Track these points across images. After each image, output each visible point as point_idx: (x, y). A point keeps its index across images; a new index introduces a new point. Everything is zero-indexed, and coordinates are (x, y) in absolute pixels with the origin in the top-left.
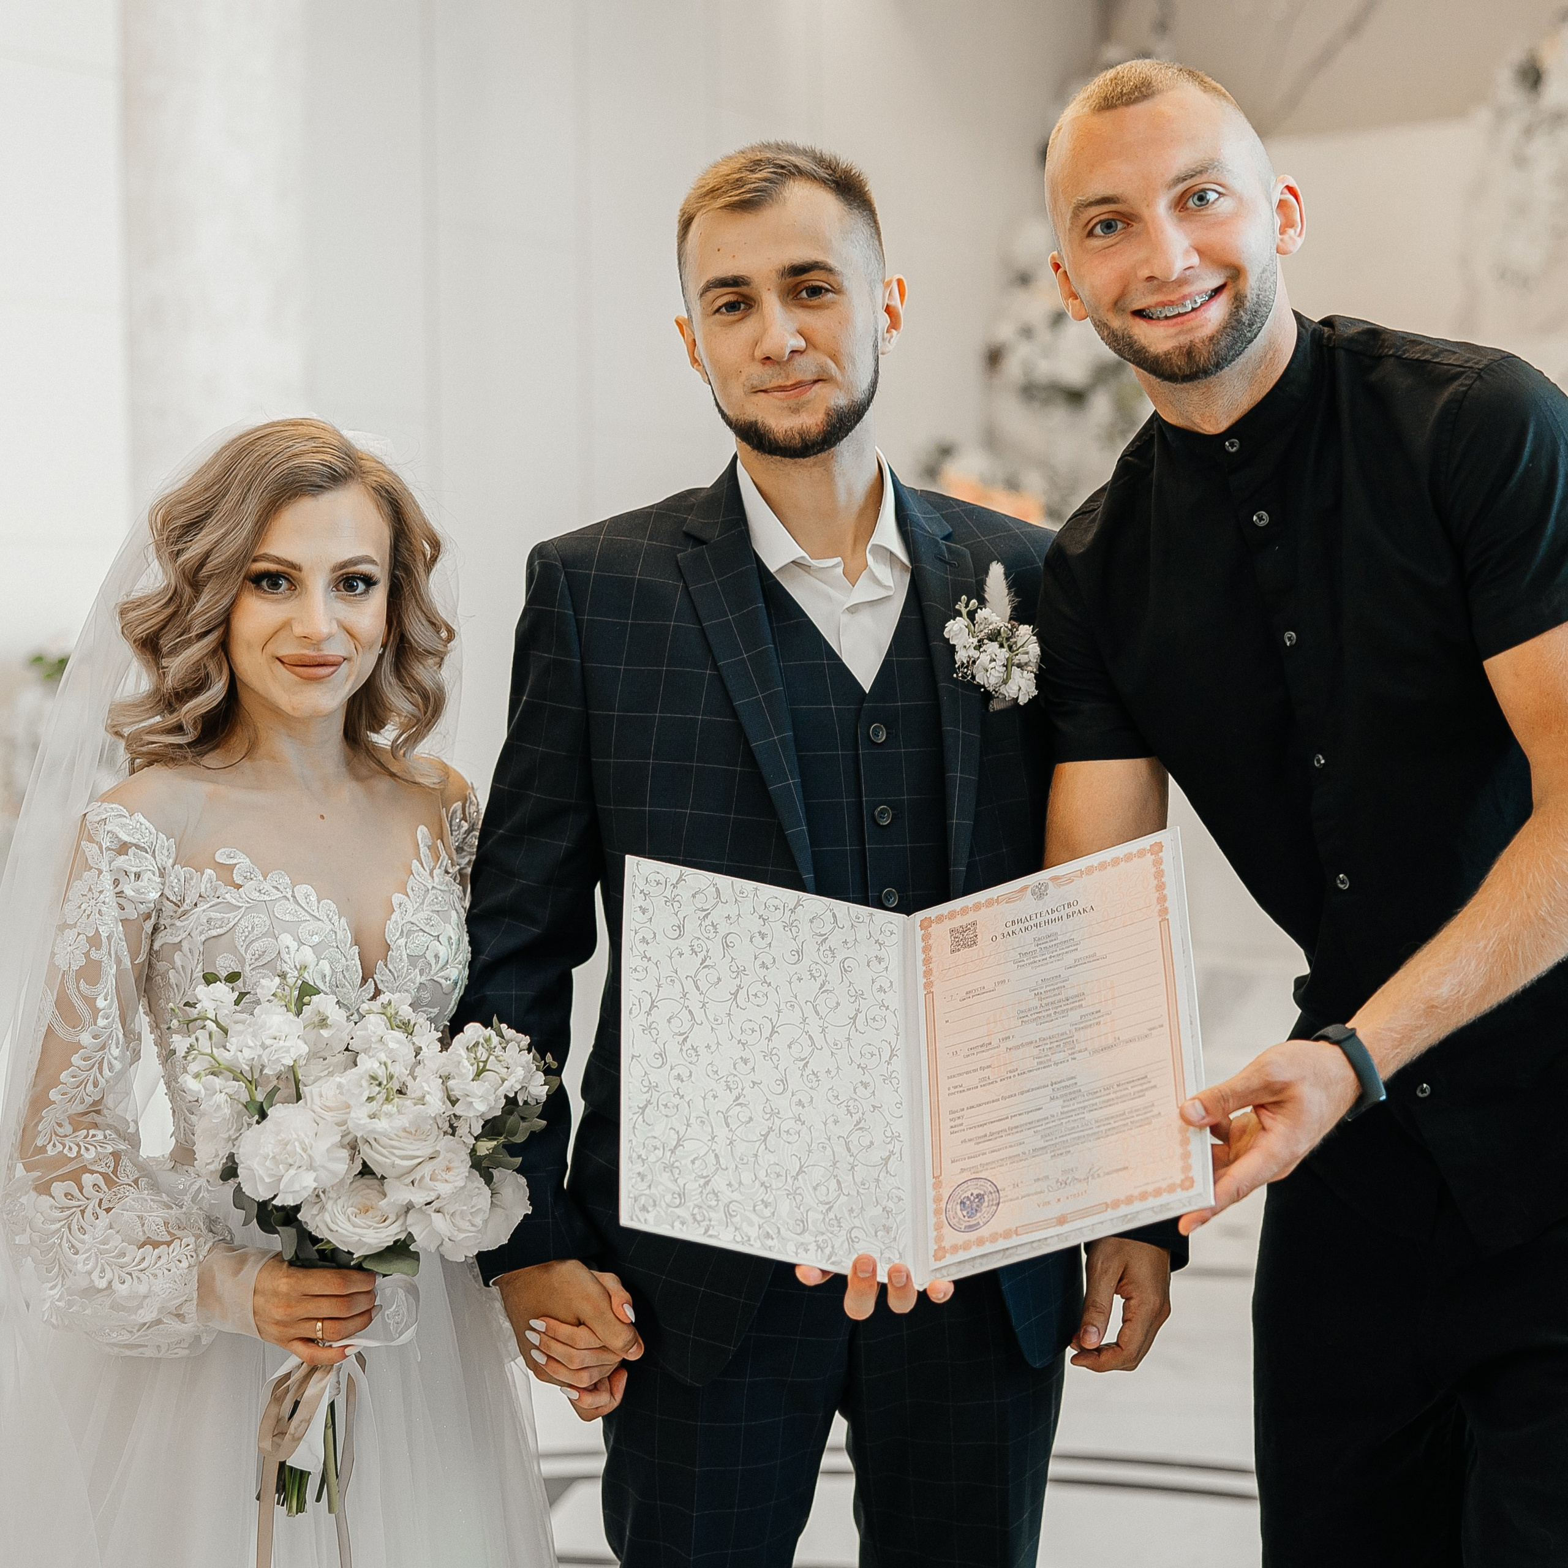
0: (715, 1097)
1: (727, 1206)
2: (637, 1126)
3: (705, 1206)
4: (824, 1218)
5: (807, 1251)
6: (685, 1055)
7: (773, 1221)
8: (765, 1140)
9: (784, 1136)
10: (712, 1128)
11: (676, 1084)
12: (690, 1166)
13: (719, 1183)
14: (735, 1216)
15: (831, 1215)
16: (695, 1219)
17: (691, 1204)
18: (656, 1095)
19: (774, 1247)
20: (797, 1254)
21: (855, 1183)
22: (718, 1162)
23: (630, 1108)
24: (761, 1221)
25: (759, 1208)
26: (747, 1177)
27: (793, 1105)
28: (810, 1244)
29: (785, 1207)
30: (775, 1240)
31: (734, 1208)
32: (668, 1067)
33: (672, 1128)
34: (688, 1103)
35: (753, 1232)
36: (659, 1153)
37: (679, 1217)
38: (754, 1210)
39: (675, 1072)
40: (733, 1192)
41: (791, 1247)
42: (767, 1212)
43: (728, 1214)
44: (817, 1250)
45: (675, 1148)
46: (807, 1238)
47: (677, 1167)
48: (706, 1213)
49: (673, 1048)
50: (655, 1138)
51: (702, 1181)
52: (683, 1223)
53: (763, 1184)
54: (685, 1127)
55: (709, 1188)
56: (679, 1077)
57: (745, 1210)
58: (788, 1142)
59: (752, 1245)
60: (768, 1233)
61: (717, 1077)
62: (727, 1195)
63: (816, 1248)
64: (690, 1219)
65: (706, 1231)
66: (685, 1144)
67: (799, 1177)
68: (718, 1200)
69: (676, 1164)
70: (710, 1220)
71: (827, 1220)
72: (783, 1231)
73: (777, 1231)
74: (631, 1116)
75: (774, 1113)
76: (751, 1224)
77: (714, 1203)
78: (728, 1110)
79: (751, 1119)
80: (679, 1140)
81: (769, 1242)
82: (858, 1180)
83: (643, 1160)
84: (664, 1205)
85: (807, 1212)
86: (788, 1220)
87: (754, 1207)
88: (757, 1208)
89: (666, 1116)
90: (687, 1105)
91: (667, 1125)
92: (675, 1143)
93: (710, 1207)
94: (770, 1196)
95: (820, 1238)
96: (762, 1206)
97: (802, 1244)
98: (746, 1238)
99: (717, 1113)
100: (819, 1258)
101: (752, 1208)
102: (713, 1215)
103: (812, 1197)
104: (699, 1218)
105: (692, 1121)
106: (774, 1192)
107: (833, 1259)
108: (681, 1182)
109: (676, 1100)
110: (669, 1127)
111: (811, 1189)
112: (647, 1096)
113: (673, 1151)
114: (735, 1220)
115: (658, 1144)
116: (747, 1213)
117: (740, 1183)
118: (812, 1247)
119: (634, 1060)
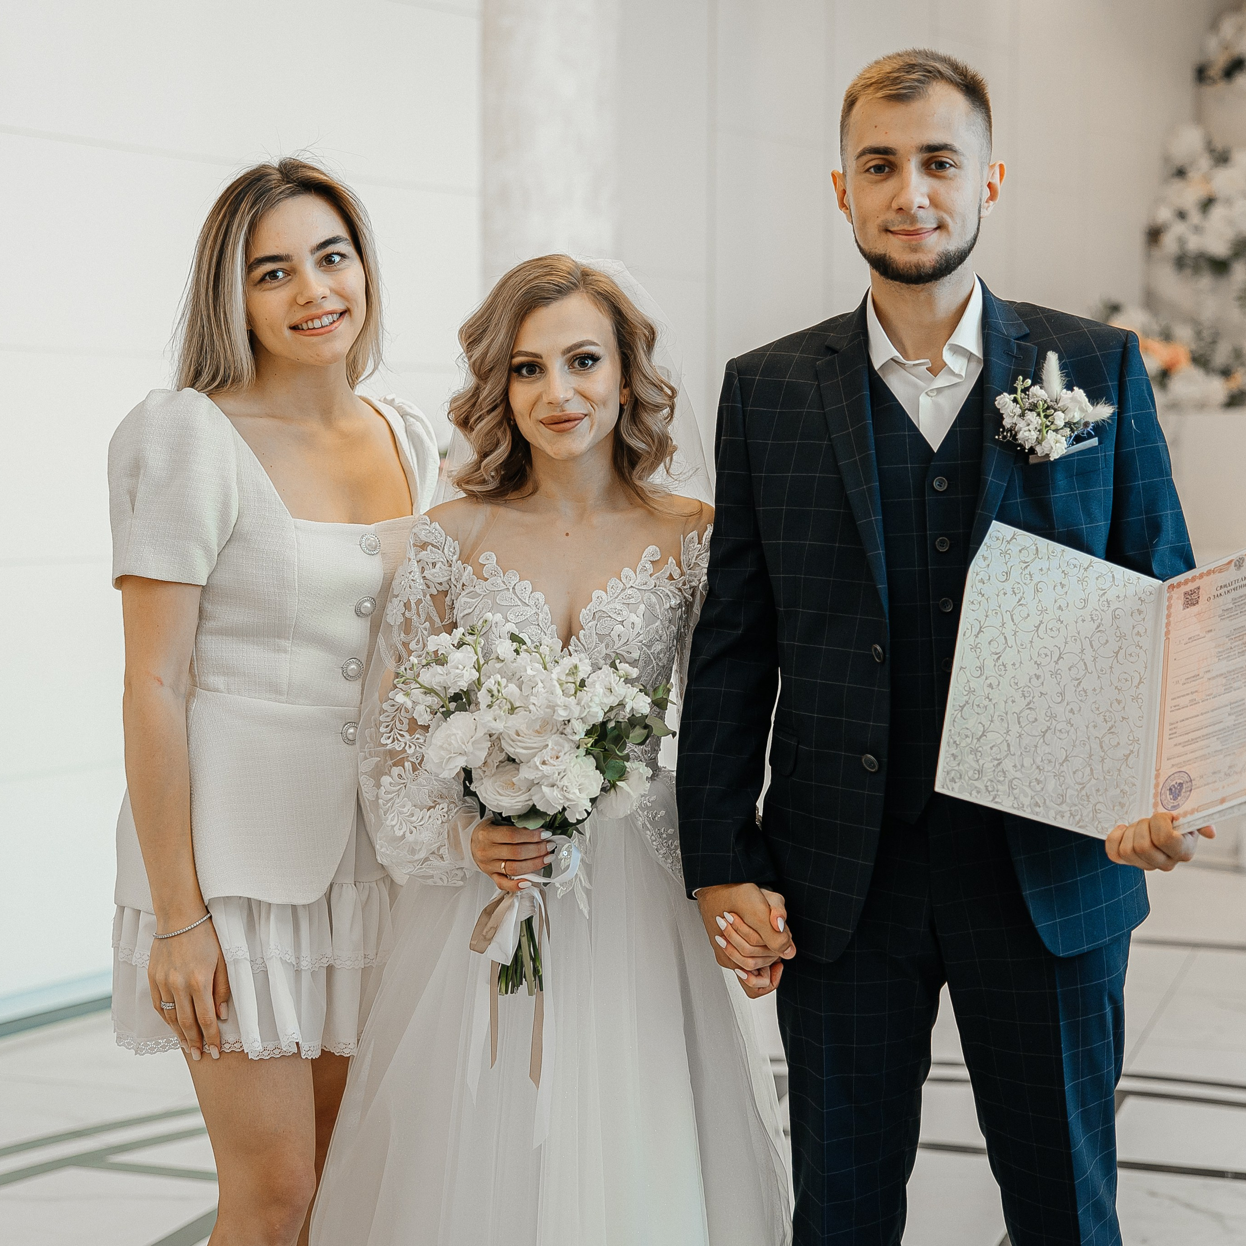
0: (1013, 702)
1: (1011, 782)
2: (956, 720)
3: (995, 781)
4: (1078, 795)
5: (1063, 817)
6: (997, 670)
7: (1042, 794)
8: (1044, 736)
9: (1058, 734)
10: (1008, 725)
11: (987, 690)
12: (989, 750)
13: (1007, 764)
14: (1016, 789)
15: (1083, 793)
16: (987, 789)
17: (985, 779)
18: (972, 697)
19: (1040, 813)
20: (1055, 819)
21: (1103, 771)
22: (1009, 750)
23: (953, 706)
24: (1033, 794)
25: (1034, 783)
26: (1027, 762)
27: (1067, 712)
28: (1066, 812)
29: (1051, 784)
30: (1041, 808)
31: (1016, 784)
32: (984, 677)
33: (980, 723)
34: (994, 705)
35: (1026, 801)
36: (969, 740)
37: (976, 787)
38: (1030, 786)
39: (988, 682)
40: (1016, 771)
41: (1052, 813)
42: (1038, 788)
43: (1011, 787)
44: (1070, 817)
45: (981, 737)
46: (1064, 808)
47: (980, 752)
48: (995, 786)
49: (989, 663)
50: (967, 729)
51: (996, 762)
52: (978, 792)
53: (1038, 767)
54: (989, 722)
55: (1000, 768)
56: (990, 686)
57: (1023, 785)
58: (1060, 739)
59: (1024, 811)
60: (1037, 802)
61: (1017, 687)
62: (1012, 773)
63: (1069, 815)
64: (982, 787)
65: (994, 798)
66: (988, 734)
67: (1064, 764)
68: (1005, 777)
69: (980, 749)
70: (997, 791)
71: (1080, 796)
72: (1047, 801)
73: (1043, 801)
74: (953, 712)
75: (1053, 717)
76: (1026, 796)
77: (1002, 779)
78: (1021, 712)
79: (1036, 720)
80: (984, 732)
81: (1037, 809)
82: (1106, 769)
83: (957, 744)
84: (967, 778)
85: (1067, 789)
86: (1053, 795)
87: (1030, 783)
88: (1032, 784)
89: (978, 713)
90: (993, 707)
91: (977, 720)
92: (981, 733)
93: (998, 781)
94: (1041, 777)
95: (1073, 809)
96: (1035, 783)
97: (1060, 812)
98: (1021, 806)
99: (1013, 713)
100: (1071, 822)
101: (1028, 784)
102: (1000, 787)
103: (1071, 778)
104: (990, 789)
105: (995, 718)
106: (1045, 773)
107: (1080, 824)
108: (981, 762)
109: (986, 702)
110: (979, 721)
111: (1071, 774)
112: (966, 698)
113: (978, 740)
114: (1015, 792)
115: (969, 733)
116: (1024, 788)
117: (1022, 766)
118: (1067, 815)
119: (962, 671)
